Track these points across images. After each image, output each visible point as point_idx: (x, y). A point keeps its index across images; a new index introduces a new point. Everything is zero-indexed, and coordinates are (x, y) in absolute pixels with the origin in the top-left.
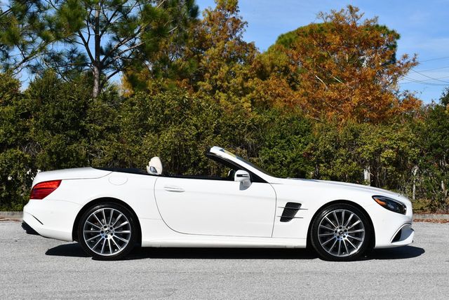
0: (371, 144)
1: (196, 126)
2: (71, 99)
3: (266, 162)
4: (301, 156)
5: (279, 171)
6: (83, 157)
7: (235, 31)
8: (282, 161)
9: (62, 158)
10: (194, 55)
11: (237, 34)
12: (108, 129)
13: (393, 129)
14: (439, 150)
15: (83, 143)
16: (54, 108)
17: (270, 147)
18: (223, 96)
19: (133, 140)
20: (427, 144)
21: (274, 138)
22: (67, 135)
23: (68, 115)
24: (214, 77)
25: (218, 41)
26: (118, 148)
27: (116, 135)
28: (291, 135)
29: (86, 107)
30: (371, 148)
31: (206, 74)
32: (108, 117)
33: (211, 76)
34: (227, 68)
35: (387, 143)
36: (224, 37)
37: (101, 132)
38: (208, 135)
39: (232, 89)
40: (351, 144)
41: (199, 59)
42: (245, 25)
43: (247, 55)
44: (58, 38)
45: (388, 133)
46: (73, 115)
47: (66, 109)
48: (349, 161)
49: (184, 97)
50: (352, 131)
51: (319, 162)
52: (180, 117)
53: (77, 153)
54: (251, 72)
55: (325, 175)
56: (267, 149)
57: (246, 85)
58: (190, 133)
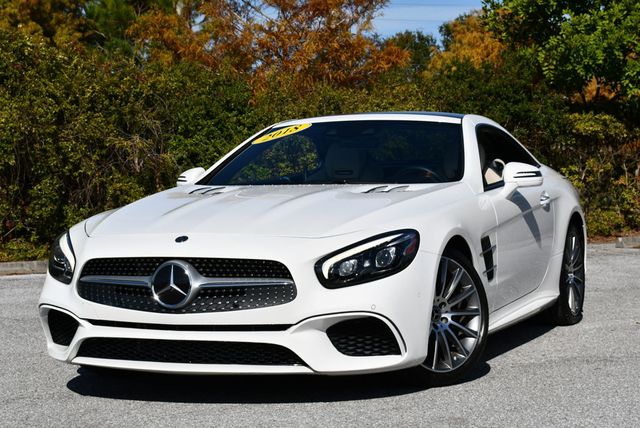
17: (187, 134)
49: (25, 45)
54: (20, 11)
56: (182, 137)
58: (45, 110)
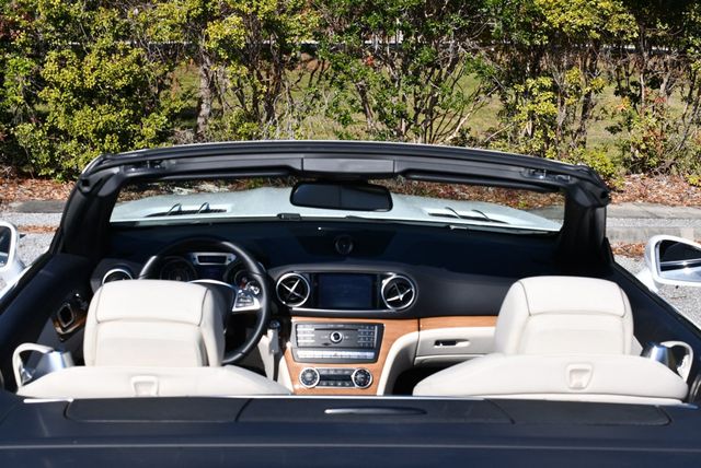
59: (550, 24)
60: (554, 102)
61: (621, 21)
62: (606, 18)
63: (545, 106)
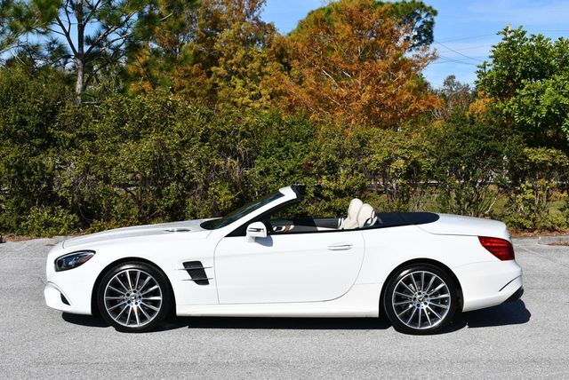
0: (380, 153)
1: (180, 133)
2: (35, 103)
3: (261, 173)
4: (300, 167)
5: (275, 185)
6: (48, 171)
7: (252, 10)
8: (279, 172)
9: (24, 171)
10: (207, 37)
11: (255, 14)
12: (80, 136)
13: (406, 135)
14: (457, 160)
15: (51, 153)
16: (16, 113)
17: (266, 156)
18: (239, 82)
19: (109, 149)
20: (445, 154)
21: (271, 145)
22: (32, 145)
23: (32, 121)
24: (229, 62)
25: (234, 21)
26: (89, 160)
27: (91, 143)
28: (291, 141)
29: (55, 112)
30: (379, 159)
31: (221, 59)
32: (81, 122)
33: (226, 60)
34: (244, 52)
35: (399, 152)
36: (241, 17)
37: (72, 140)
38: (194, 144)
39: (249, 74)
40: (358, 154)
41: (213, 42)
42: (263, 4)
43: (266, 36)
44: (29, 29)
45: (400, 140)
46: (37, 121)
47: (29, 115)
48: (355, 172)
49: (168, 100)
50: (359, 138)
51: (321, 173)
52: (162, 123)
53: (43, 166)
54: (269, 55)
55: (327, 189)
56: (263, 158)
57: (263, 70)
58: (173, 141)
59: (530, 160)
60: (534, 194)
61: (561, 158)
62: (554, 157)
63: (529, 195)
